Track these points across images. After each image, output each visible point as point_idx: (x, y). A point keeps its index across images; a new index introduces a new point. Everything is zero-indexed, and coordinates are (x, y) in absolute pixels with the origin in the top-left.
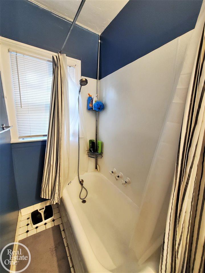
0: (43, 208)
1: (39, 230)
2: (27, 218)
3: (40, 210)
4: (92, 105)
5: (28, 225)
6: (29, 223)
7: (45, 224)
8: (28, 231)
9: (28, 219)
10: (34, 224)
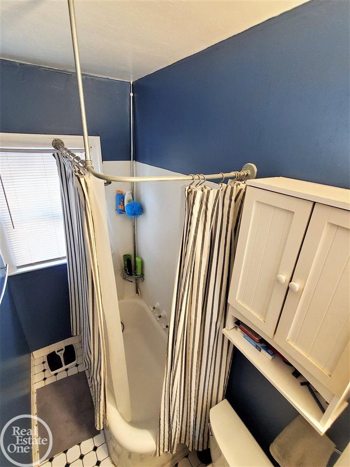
0: (62, 349)
1: (59, 377)
2: (42, 362)
3: (58, 351)
4: (123, 206)
5: (44, 371)
6: (45, 368)
7: (67, 370)
8: (45, 379)
9: (44, 363)
10: (52, 370)
